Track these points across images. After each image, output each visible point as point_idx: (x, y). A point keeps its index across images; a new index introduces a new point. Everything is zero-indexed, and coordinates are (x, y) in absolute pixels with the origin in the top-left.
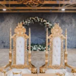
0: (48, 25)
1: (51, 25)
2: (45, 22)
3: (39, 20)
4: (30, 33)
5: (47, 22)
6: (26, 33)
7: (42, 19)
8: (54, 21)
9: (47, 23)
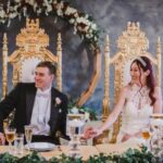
0: (83, 25)
1: (94, 26)
2: (72, 16)
3: (50, 9)
4: (60, 46)
5: (81, 15)
6: (47, 48)
7: (61, 5)
8: (103, 12)
9: (80, 20)
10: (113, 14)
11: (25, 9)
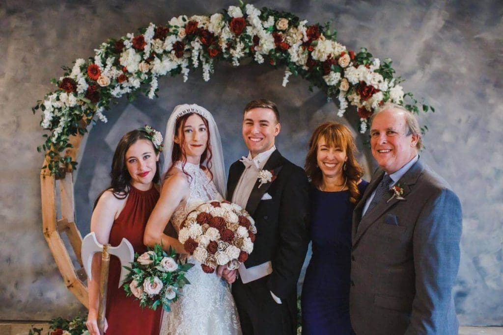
10: (436, 64)
11: (197, 45)
